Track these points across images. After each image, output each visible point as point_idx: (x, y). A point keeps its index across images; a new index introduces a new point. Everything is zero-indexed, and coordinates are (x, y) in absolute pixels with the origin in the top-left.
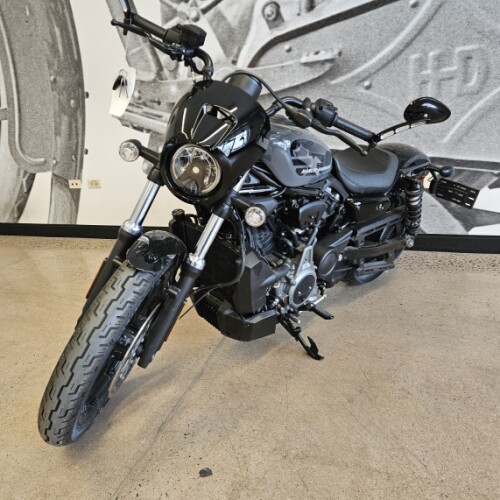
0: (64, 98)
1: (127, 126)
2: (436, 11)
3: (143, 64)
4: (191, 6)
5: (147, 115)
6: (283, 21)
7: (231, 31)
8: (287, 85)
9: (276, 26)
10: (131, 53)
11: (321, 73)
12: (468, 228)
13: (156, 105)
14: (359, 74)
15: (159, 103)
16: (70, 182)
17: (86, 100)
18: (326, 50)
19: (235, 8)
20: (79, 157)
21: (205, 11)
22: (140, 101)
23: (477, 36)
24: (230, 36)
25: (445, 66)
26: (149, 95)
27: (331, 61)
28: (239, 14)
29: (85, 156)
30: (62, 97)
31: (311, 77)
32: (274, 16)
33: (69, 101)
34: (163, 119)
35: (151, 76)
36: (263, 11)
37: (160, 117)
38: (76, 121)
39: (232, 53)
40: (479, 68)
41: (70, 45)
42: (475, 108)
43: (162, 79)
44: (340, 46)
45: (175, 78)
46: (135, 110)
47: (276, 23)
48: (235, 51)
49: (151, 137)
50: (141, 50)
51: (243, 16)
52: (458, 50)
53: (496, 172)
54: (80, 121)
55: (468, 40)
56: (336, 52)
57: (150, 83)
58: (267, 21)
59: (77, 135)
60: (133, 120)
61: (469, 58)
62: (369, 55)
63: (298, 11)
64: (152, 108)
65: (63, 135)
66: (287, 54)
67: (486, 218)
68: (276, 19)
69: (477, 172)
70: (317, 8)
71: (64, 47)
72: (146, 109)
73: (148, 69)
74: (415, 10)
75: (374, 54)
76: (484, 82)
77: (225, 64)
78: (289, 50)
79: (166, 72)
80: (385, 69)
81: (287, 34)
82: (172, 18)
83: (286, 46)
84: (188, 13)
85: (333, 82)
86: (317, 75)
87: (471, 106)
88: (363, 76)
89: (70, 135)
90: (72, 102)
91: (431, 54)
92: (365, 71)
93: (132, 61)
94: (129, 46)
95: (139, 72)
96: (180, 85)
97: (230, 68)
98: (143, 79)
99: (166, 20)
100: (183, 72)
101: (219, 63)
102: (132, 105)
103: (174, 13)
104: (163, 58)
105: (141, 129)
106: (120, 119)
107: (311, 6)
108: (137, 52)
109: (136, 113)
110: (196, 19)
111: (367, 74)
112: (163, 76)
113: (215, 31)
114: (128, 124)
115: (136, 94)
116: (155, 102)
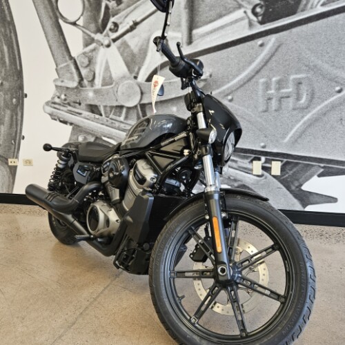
0: (8, 97)
1: (56, 120)
2: (276, 50)
3: (69, 75)
4: (105, 36)
5: (70, 112)
7: (133, 55)
8: (173, 96)
10: (60, 67)
12: (304, 206)
13: (77, 105)
14: (224, 90)
15: (80, 104)
16: (10, 160)
17: (25, 99)
19: (136, 39)
20: (17, 141)
21: (114, 40)
22: (66, 102)
23: (304, 68)
24: (132, 59)
25: (283, 88)
26: (72, 98)
27: (204, 80)
28: (139, 44)
29: (22, 141)
30: (6, 96)
33: (12, 99)
34: (83, 115)
35: (75, 84)
37: (80, 114)
38: (17, 114)
39: (133, 71)
40: (307, 91)
41: (15, 59)
42: (306, 118)
43: (82, 87)
44: (211, 70)
45: (92, 86)
46: (62, 108)
48: (136, 70)
49: (73, 129)
50: (68, 66)
51: (142, 46)
52: (292, 77)
54: (20, 114)
55: (299, 71)
56: (208, 74)
57: (73, 89)
59: (17, 125)
60: (60, 116)
61: (300, 83)
62: (231, 77)
64: (75, 107)
67: (316, 199)
69: (309, 164)
70: (194, 43)
71: (10, 60)
72: (70, 108)
73: (72, 79)
74: (261, 48)
75: (234, 77)
76: (311, 101)
77: (129, 78)
79: (85, 82)
80: (242, 88)
82: (90, 44)
84: (102, 41)
87: (303, 117)
88: (227, 92)
89: (11, 125)
90: (14, 100)
91: (274, 79)
92: (228, 89)
93: (60, 73)
94: (59, 61)
95: (66, 81)
96: (96, 92)
97: (132, 81)
98: (69, 86)
99: (86, 45)
100: (98, 82)
101: (124, 77)
102: (59, 104)
103: (93, 40)
104: (84, 72)
105: (65, 122)
106: (50, 115)
107: (190, 42)
108: (65, 66)
109: (62, 110)
110: (108, 46)
111: (230, 91)
112: (83, 85)
113: (122, 55)
114: (56, 118)
115: (63, 97)
116: (77, 103)
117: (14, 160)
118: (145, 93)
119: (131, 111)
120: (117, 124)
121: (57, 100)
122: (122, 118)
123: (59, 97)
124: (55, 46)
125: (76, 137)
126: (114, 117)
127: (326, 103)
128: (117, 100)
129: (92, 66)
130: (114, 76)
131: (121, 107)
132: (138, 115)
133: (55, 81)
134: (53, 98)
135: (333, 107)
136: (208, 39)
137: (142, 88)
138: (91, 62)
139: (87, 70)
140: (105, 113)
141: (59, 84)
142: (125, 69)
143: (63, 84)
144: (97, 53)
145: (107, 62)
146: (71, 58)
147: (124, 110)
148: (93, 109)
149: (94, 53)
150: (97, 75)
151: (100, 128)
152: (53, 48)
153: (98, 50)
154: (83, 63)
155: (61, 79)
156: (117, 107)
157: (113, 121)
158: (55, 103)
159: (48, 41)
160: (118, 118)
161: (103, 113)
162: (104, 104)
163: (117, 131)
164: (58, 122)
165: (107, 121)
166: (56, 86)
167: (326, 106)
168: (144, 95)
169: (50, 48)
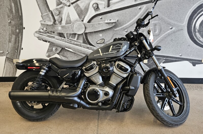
0: (14, 29)
1: (41, 40)
2: (146, 11)
3: (48, 19)
4: (68, 1)
5: (49, 36)
6: (99, 9)
7: (82, 11)
8: (100, 29)
9: (97, 11)
10: (43, 15)
11: (112, 26)
14: (124, 27)
15: (54, 32)
16: (14, 60)
17: (24, 30)
18: (113, 20)
19: (83, 4)
20: (19, 51)
21: (72, 4)
22: (46, 32)
23: (158, 19)
24: (81, 12)
26: (50, 29)
27: (115, 23)
28: (85, 6)
29: (21, 50)
30: (13, 28)
31: (109, 27)
32: (96, 8)
33: (16, 30)
34: (55, 38)
35: (52, 23)
36: (93, 6)
37: (54, 37)
38: (19, 37)
39: (81, 18)
40: (159, 28)
41: (18, 10)
42: (158, 39)
44: (118, 19)
45: (61, 24)
46: (44, 34)
47: (97, 10)
48: (83, 17)
49: (50, 44)
50: (48, 14)
51: (86, 7)
52: (152, 22)
53: (164, 58)
54: (20, 37)
55: (155, 20)
56: (116, 20)
57: (50, 25)
58: (94, 9)
59: (19, 42)
60: (43, 38)
61: (156, 25)
62: (127, 22)
63: (104, 7)
64: (51, 34)
65: (12, 42)
66: (101, 19)
68: (97, 8)
69: (159, 58)
70: (111, 6)
71: (15, 11)
72: (48, 34)
73: (50, 21)
74: (140, 10)
75: (128, 22)
76: (160, 32)
77: (79, 21)
78: (101, 18)
79: (57, 22)
80: (131, 26)
81: (101, 13)
82: (60, 5)
83: (101, 17)
84: (66, 3)
85: (116, 29)
86: (110, 27)
87: (157, 39)
88: (125, 28)
89: (15, 43)
90: (17, 30)
92: (125, 27)
93: (44, 18)
94: (43, 12)
95: (46, 21)
96: (62, 27)
97: (81, 22)
98: (48, 24)
99: (58, 5)
100: (64, 23)
101: (77, 20)
102: (43, 33)
103: (61, 3)
104: (56, 18)
105: (46, 41)
106: (37, 37)
107: (109, 6)
108: (46, 15)
109: (44, 35)
110: (69, 6)
111: (126, 27)
112: (56, 24)
113: (76, 10)
114: (41, 39)
115: (45, 29)
116: (52, 32)
117: (17, 60)
118: (87, 28)
119: (80, 36)
120: (73, 42)
121: (42, 31)
122: (75, 39)
123: (43, 29)
124: (41, 5)
125: (51, 48)
126: (71, 39)
127: (166, 33)
128: (73, 31)
129: (60, 15)
130: (72, 20)
131: (75, 34)
132: (83, 38)
133: (40, 21)
134: (39, 30)
135: (169, 35)
136: (117, 5)
137: (86, 26)
138: (60, 13)
139: (58, 16)
140: (67, 37)
141: (43, 23)
142: (77, 17)
143: (45, 23)
144: (63, 9)
145: (68, 13)
146: (50, 11)
147: (77, 36)
148: (61, 35)
149: (62, 9)
150: (63, 19)
151: (64, 44)
152: (40, 6)
153: (64, 8)
154: (56, 13)
155: (44, 21)
156: (73, 34)
157: (71, 41)
158: (40, 32)
159: (37, 2)
160: (73, 39)
161: (66, 37)
162: (67, 33)
163: (73, 45)
164: (42, 41)
165: (68, 40)
166: (41, 24)
167: (166, 34)
168: (87, 29)
169: (38, 6)
